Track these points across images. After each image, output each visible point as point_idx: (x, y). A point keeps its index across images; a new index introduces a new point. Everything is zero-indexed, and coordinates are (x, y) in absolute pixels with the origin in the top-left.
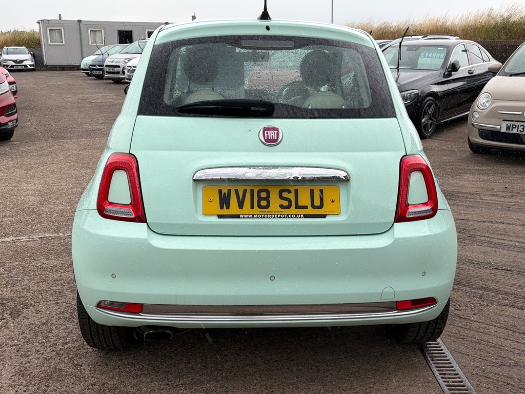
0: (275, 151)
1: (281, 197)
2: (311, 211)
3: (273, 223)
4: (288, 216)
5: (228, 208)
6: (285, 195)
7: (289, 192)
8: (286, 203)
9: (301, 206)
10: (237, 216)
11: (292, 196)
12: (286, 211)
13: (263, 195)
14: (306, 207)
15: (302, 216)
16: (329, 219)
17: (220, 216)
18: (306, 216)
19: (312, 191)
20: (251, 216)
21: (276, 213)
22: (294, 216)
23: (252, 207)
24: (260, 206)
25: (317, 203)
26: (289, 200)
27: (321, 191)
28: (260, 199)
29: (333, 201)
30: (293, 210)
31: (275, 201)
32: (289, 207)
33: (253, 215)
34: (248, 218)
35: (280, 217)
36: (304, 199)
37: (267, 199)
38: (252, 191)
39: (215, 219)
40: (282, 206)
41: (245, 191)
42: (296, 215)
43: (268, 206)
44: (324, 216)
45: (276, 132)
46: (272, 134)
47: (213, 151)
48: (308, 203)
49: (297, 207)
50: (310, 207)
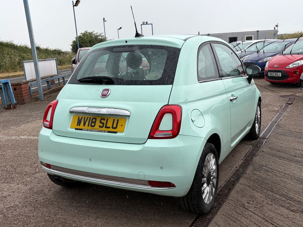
0: (104, 100)
1: (101, 122)
2: (111, 130)
3: (94, 134)
4: (101, 131)
5: (79, 125)
6: (102, 121)
7: (104, 119)
8: (101, 125)
9: (107, 127)
10: (81, 130)
11: (105, 122)
12: (101, 129)
13: (94, 120)
14: (109, 128)
15: (107, 132)
16: (118, 134)
17: (76, 129)
18: (109, 132)
19: (114, 120)
20: (87, 130)
21: (97, 129)
22: (103, 131)
23: (88, 126)
24: (91, 126)
25: (115, 126)
26: (103, 124)
27: (118, 120)
28: (92, 122)
29: (122, 126)
30: (104, 129)
31: (98, 124)
32: (102, 127)
33: (88, 130)
34: (86, 130)
35: (98, 131)
36: (110, 124)
37: (95, 123)
38: (90, 118)
39: (74, 130)
40: (100, 126)
41: (88, 118)
42: (104, 131)
43: (94, 126)
44: (116, 133)
45: (107, 91)
46: (105, 92)
47: (81, 100)
48: (111, 126)
49: (106, 127)
50: (111, 128)
